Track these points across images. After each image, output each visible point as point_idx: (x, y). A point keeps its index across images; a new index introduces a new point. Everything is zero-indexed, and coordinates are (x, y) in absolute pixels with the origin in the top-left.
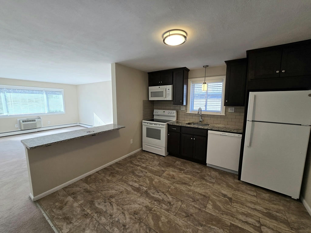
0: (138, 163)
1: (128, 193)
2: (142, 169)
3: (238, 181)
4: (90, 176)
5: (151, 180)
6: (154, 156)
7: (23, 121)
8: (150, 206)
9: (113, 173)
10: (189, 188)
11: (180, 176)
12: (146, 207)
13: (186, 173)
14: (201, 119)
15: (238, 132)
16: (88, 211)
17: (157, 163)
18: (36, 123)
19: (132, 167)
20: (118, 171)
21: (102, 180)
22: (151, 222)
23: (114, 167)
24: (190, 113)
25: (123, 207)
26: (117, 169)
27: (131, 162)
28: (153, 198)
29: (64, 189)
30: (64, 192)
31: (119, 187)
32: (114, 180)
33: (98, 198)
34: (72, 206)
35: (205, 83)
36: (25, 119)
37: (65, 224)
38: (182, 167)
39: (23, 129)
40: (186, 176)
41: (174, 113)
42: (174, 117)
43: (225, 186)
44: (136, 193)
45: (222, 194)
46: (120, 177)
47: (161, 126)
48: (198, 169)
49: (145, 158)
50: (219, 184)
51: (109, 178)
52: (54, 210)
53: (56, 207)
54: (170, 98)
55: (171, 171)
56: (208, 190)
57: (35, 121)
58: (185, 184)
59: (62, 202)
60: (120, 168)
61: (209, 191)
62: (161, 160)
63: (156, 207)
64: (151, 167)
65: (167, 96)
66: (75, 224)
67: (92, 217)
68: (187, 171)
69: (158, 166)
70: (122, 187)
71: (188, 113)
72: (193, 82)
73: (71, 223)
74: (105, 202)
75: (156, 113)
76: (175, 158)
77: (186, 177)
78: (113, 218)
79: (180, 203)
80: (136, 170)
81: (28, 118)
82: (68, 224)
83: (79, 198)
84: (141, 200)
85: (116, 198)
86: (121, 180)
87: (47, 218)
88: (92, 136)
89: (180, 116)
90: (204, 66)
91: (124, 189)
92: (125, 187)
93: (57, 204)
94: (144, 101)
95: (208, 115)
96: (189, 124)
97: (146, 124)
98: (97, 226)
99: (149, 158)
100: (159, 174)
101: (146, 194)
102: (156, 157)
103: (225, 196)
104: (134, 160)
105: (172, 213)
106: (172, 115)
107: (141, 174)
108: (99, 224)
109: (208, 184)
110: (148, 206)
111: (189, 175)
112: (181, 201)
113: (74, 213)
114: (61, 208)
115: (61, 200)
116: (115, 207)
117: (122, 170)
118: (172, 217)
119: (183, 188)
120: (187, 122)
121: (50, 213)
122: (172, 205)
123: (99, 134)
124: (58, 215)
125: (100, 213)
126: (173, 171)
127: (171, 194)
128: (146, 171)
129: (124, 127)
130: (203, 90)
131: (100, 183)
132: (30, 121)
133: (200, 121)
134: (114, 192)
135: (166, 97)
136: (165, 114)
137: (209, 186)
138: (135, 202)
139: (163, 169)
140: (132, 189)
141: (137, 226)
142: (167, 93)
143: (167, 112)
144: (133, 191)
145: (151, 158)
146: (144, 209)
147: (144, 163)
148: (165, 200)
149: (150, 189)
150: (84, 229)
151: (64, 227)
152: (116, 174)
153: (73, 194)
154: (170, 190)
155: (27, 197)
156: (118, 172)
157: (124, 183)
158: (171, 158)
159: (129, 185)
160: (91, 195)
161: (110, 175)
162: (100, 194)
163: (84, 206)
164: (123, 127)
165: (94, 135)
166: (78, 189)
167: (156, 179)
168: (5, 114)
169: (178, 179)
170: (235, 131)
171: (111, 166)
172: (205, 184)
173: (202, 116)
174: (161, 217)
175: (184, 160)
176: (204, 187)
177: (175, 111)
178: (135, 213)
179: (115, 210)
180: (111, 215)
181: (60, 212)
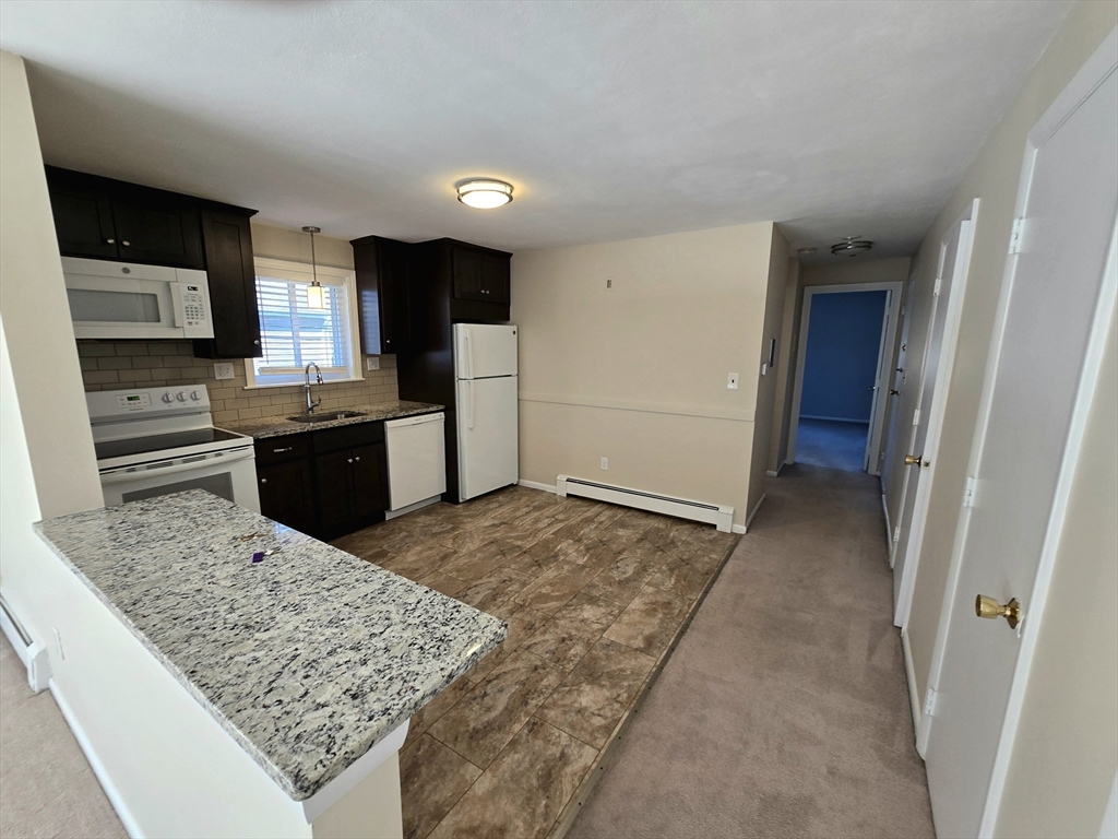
16: (518, 727)
22: (553, 604)
35: (318, 284)
37: (567, 770)
47: (228, 456)
54: (204, 329)
65: (185, 321)
67: (541, 707)
71: (249, 387)
73: (562, 756)
74: (485, 695)
82: (566, 763)
89: (215, 407)
98: (567, 689)
108: (562, 685)
113: (524, 766)
125: (524, 696)
133: (309, 410)
135: (181, 326)
141: (562, 622)
142: (184, 304)
143: (152, 398)
151: (578, 765)
163: (493, 750)
179: (519, 665)
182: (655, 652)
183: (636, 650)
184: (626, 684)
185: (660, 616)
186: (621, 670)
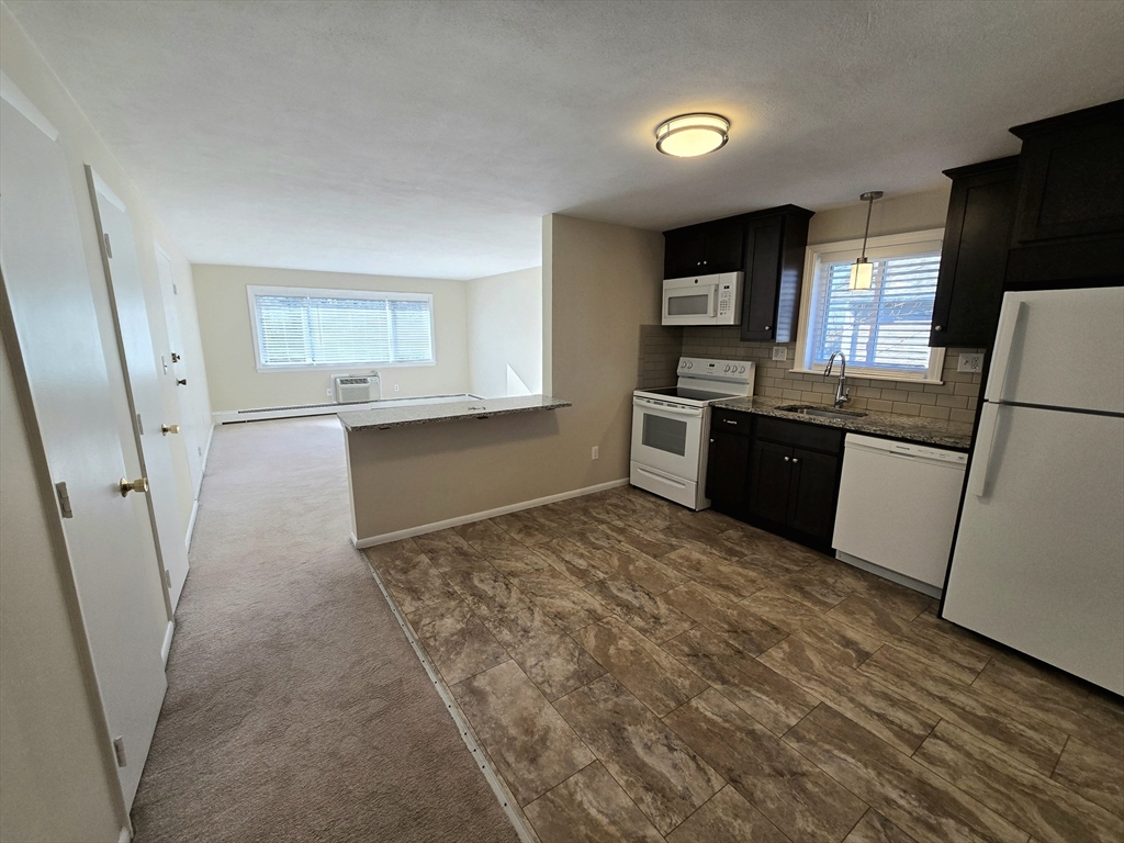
0: (604, 516)
1: (554, 574)
2: (609, 532)
3: (933, 619)
4: (473, 524)
5: (626, 560)
6: (658, 506)
7: (342, 382)
8: (599, 611)
9: (531, 528)
10: (735, 600)
11: (722, 568)
12: (591, 612)
13: (743, 565)
14: (842, 394)
15: (959, 446)
16: (456, 588)
17: (660, 523)
18: (367, 388)
19: (585, 523)
20: (542, 526)
21: (498, 536)
22: (591, 641)
23: (535, 514)
24: (806, 370)
25: (533, 599)
26: (542, 520)
27: (586, 511)
28: (615, 598)
29: (416, 538)
30: (415, 545)
31: (535, 559)
32: (529, 542)
33: (482, 570)
34: (426, 573)
35: (865, 261)
36: (346, 375)
37: (409, 598)
38: (742, 546)
39: (341, 402)
40: (740, 570)
41: (746, 370)
42: (744, 384)
43: (871, 621)
44: (573, 578)
45: (844, 637)
46: (546, 540)
47: (687, 410)
48: (796, 562)
49: (630, 506)
50: (849, 613)
51: (518, 537)
52: (392, 572)
53: (396, 566)
54: (728, 317)
55: (693, 551)
56: (798, 618)
57: (364, 381)
58: (726, 588)
59: (407, 561)
60: (552, 521)
61: (802, 620)
62: (678, 517)
63: (616, 617)
64: (637, 532)
65: (719, 312)
66: (427, 602)
67: (463, 601)
68: (752, 560)
69: (661, 531)
70: (542, 560)
71: (795, 370)
72: (824, 257)
73: (420, 599)
74: (495, 581)
75: (686, 371)
76: (728, 519)
77: (740, 574)
78: (504, 612)
79: (686, 625)
80: (593, 531)
81: (353, 373)
82: (413, 599)
83: (442, 560)
84: (584, 596)
85: (522, 578)
86: (547, 546)
87: (378, 582)
88: (479, 418)
89: (767, 382)
90: (862, 197)
91: (546, 565)
92: (549, 561)
93: (397, 562)
94: (643, 328)
95: (871, 380)
96: (792, 409)
97: (644, 402)
98: (468, 616)
99: (643, 507)
100: (656, 551)
101: (602, 587)
102: (666, 509)
103: (848, 643)
104: (595, 508)
105: (653, 640)
106: (737, 375)
107: (603, 543)
108: (473, 615)
109: (809, 604)
110: (595, 611)
111: (754, 570)
112: (693, 622)
113: (429, 585)
114: (405, 571)
115: (407, 558)
116: (515, 594)
117: (554, 525)
118: (649, 644)
119: (716, 597)
120: (786, 404)
121: (383, 573)
122: (661, 624)
123: (496, 414)
124: (398, 581)
125: (480, 597)
126: (704, 552)
127: (668, 601)
128: (621, 538)
129: (570, 405)
130: (852, 286)
131: (493, 542)
132: (356, 381)
133: (836, 404)
134: (520, 565)
135: (715, 316)
136: (715, 374)
137: (809, 610)
138: (563, 595)
139: (674, 541)
140: (568, 569)
141: (554, 639)
142: (720, 299)
143: (721, 366)
144: (567, 574)
145: (650, 510)
146: (583, 614)
147: (620, 519)
148: (646, 610)
149: (614, 578)
150: (442, 615)
151: (407, 603)
152: (537, 530)
153: (432, 551)
154: (671, 592)
155: (346, 538)
156: (541, 528)
157: (549, 553)
158: (711, 517)
159: (563, 559)
160: (468, 561)
161: (520, 531)
162: (487, 564)
163: (450, 578)
164: (564, 405)
165: (483, 417)
166: (443, 544)
167: (642, 561)
168: (309, 361)
169: (708, 574)
170: (949, 441)
171: (528, 511)
172: (795, 602)
173: (847, 382)
174: (621, 638)
175: (759, 531)
176: (788, 608)
177: (748, 364)
178: (558, 616)
179: (514, 599)
180: (502, 607)
181: (403, 578)
182: (459, 690)
183: (474, 676)
184: (442, 649)
185: (513, 731)
186: (458, 654)
